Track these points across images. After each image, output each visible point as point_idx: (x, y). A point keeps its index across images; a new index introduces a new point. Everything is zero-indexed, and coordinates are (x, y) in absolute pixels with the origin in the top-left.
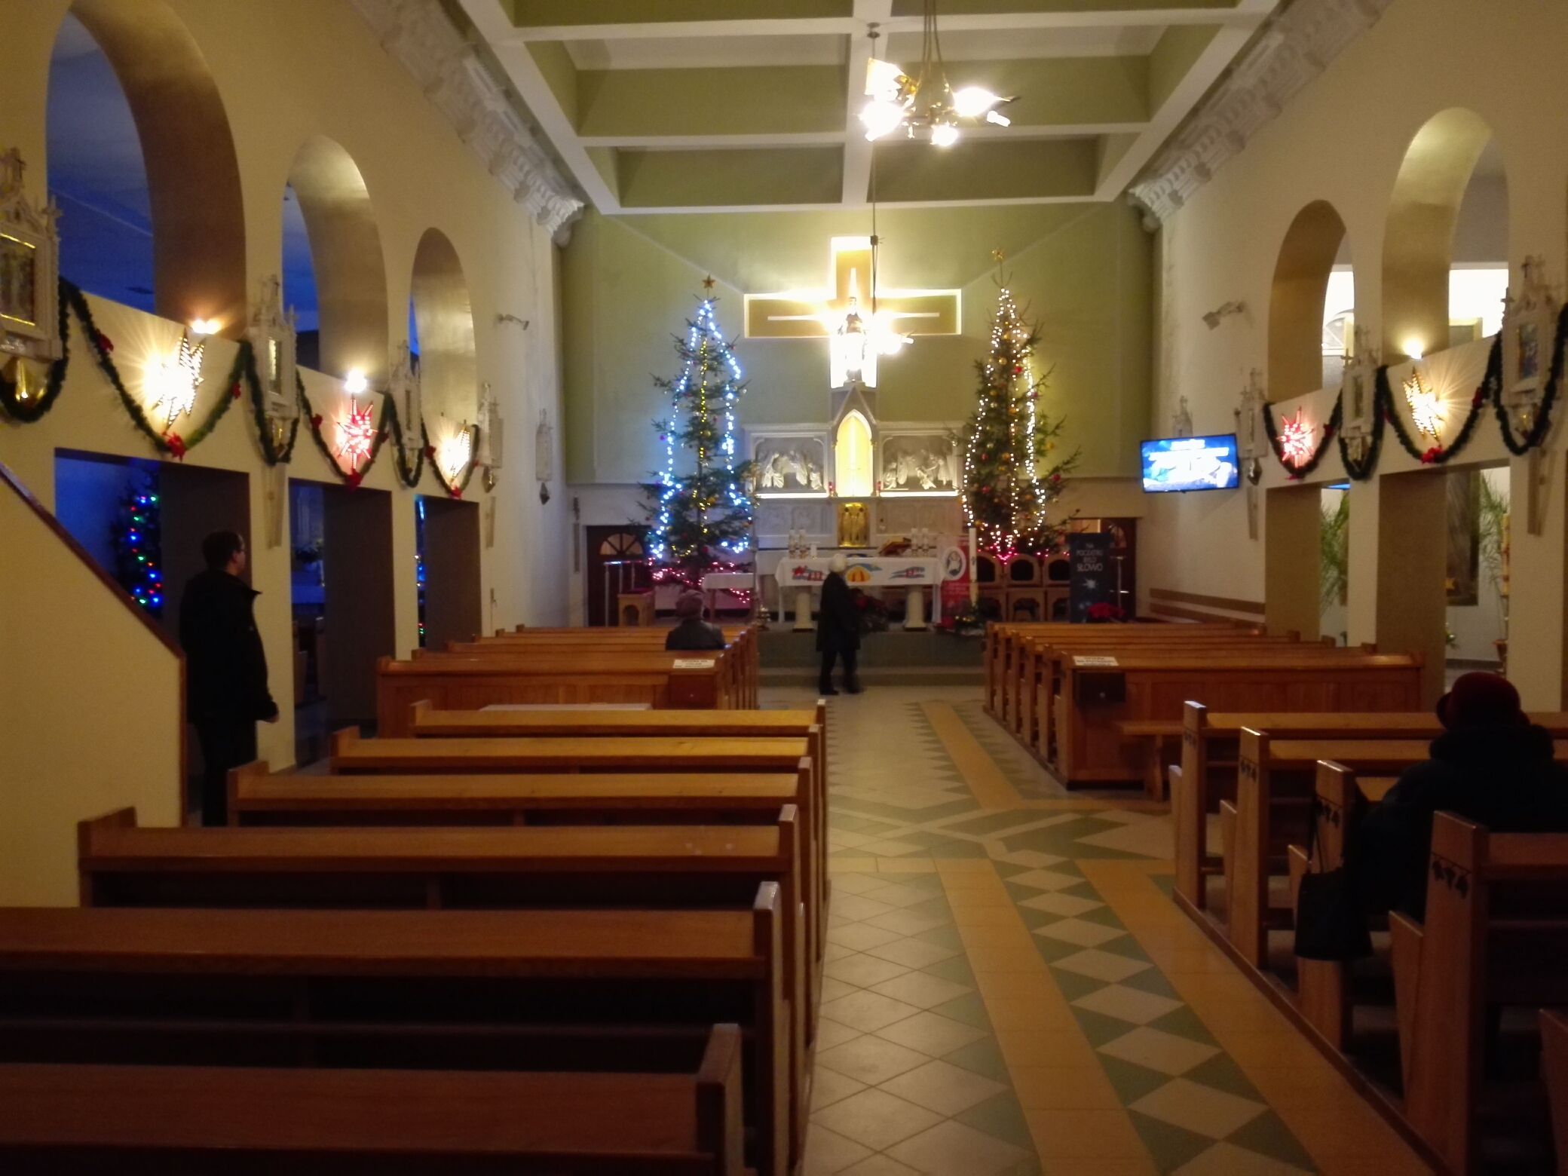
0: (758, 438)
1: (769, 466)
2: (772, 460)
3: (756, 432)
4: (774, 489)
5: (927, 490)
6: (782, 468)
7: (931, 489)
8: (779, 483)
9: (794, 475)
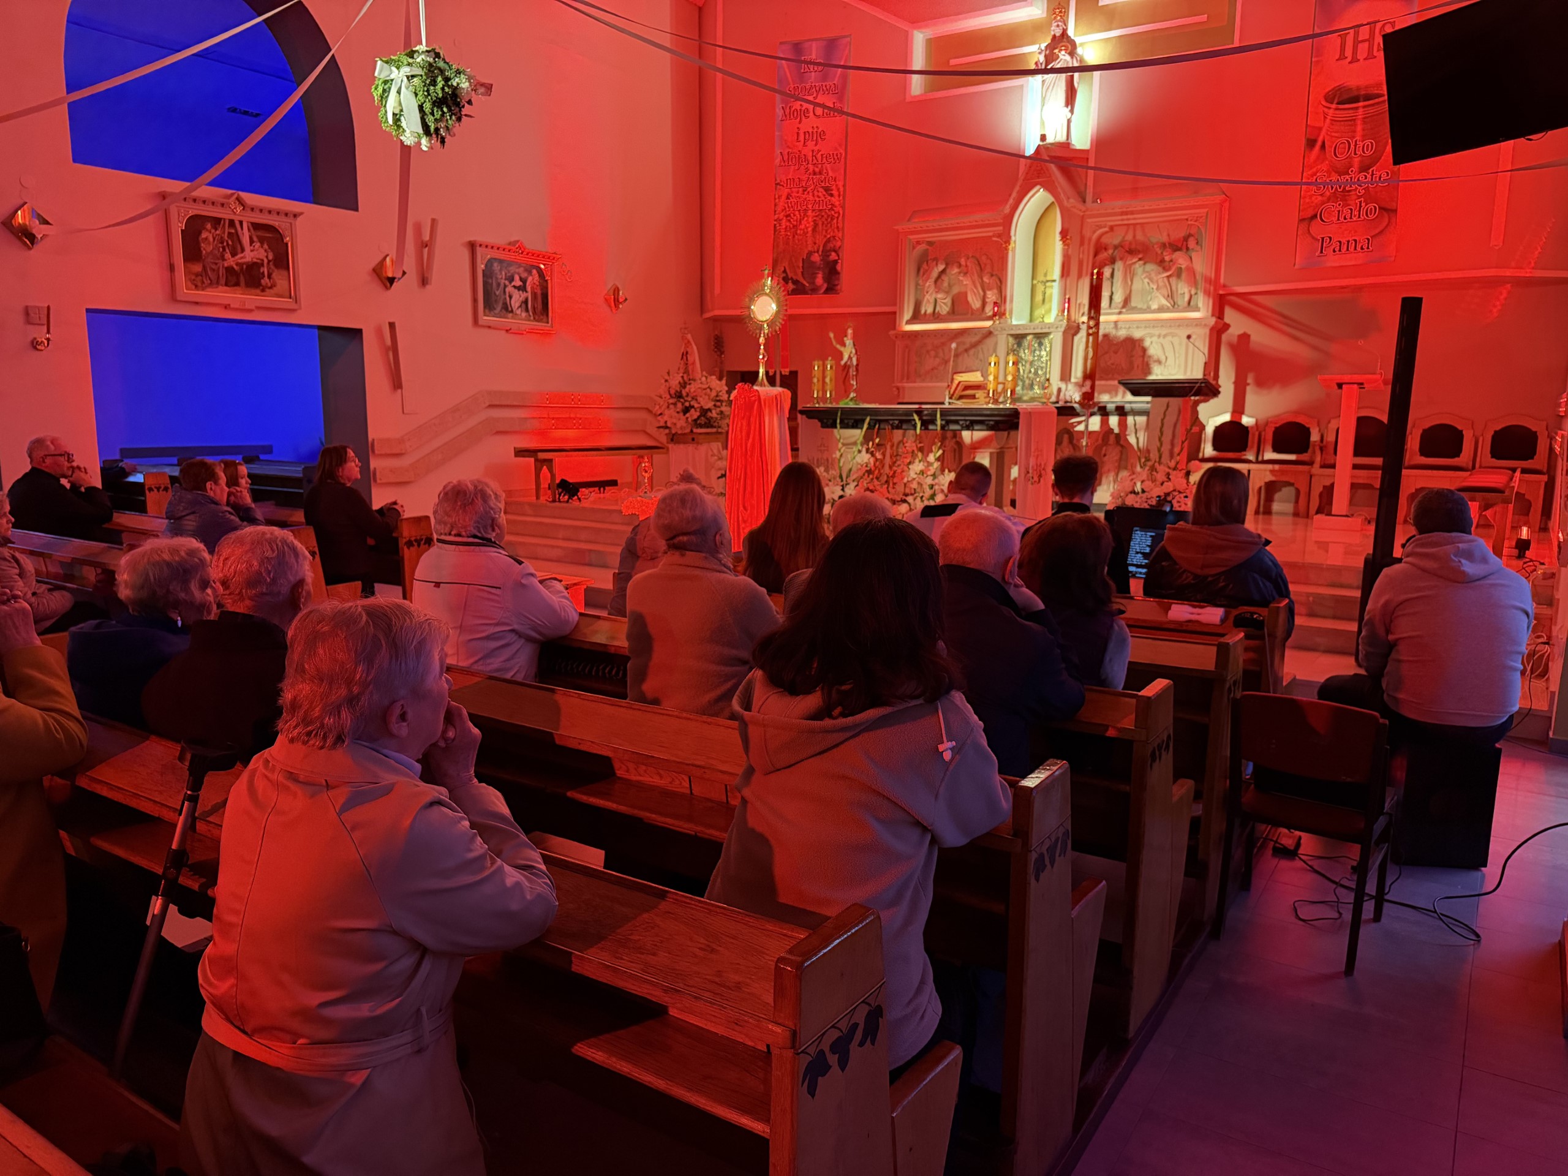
0: (918, 243)
1: (930, 283)
2: (935, 273)
3: (912, 233)
4: (936, 317)
5: (1154, 311)
6: (950, 286)
7: (1161, 310)
8: (944, 309)
9: (966, 294)
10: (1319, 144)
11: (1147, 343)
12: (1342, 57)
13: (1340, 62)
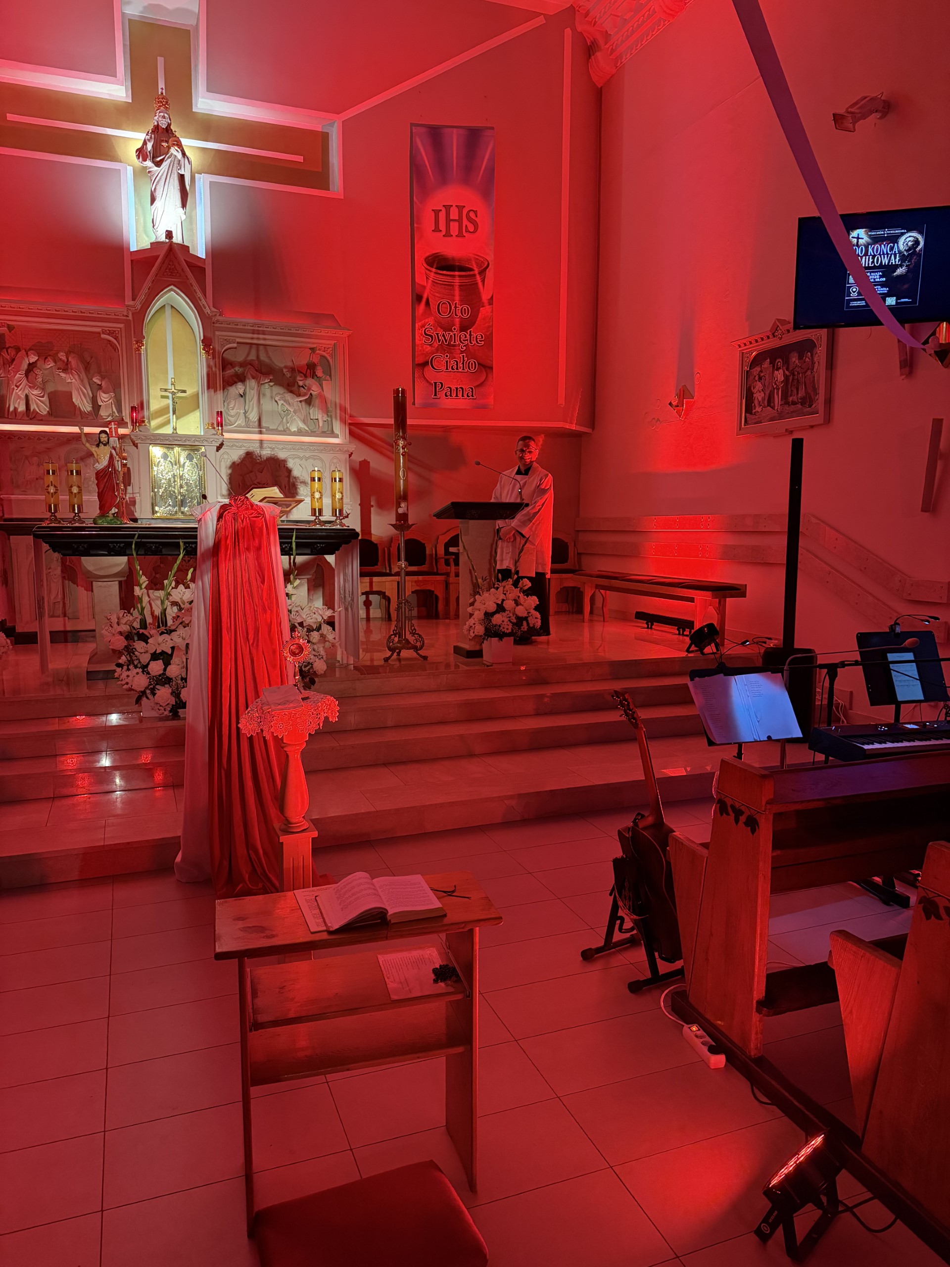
10: (424, 300)
11: (290, 464)
12: (437, 229)
13: (436, 233)
